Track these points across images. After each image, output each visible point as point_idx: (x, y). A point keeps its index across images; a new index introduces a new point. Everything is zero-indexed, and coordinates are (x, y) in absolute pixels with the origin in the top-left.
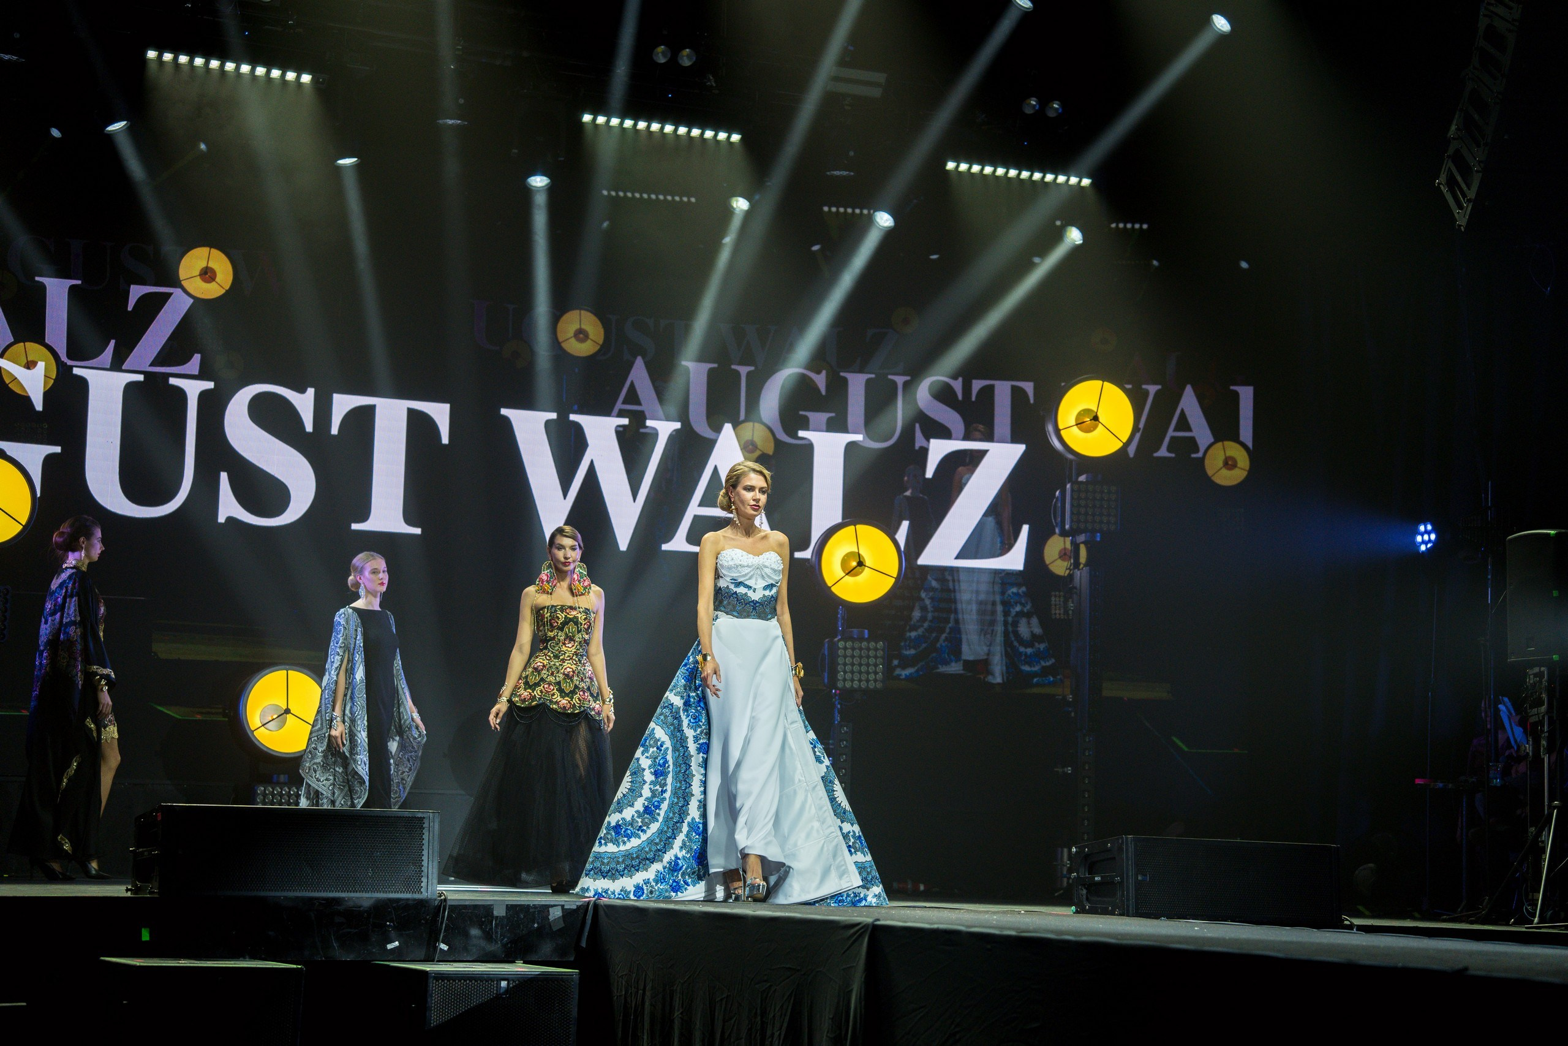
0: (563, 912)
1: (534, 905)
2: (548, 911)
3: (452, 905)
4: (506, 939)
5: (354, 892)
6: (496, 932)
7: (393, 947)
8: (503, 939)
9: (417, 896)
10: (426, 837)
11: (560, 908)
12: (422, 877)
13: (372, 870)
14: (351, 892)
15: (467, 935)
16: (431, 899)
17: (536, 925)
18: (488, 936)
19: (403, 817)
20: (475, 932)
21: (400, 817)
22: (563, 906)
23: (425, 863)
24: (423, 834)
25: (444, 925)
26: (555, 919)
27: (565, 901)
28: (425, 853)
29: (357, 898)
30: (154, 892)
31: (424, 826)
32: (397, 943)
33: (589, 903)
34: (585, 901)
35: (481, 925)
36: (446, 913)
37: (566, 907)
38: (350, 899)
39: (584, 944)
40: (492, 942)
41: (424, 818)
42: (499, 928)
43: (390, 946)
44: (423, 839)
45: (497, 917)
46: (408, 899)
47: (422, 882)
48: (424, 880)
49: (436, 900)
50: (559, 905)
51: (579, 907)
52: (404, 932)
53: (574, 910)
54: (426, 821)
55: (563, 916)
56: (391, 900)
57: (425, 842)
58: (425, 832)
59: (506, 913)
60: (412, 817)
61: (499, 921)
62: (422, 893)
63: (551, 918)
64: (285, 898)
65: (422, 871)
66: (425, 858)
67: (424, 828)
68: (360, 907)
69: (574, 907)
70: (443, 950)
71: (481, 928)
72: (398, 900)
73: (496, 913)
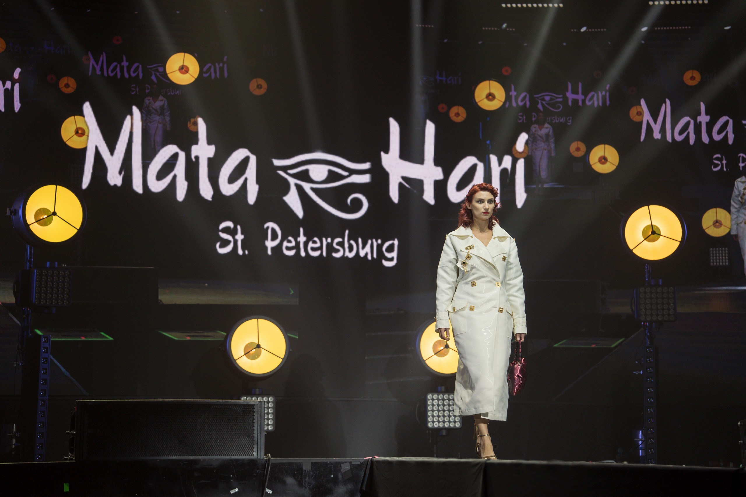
0: (351, 467)
1: (330, 462)
2: (341, 466)
3: (274, 463)
4: (312, 486)
5: (207, 455)
6: (305, 481)
7: (234, 492)
8: (309, 486)
9: (251, 457)
10: (256, 417)
11: (348, 464)
12: (254, 444)
13: (220, 441)
14: (205, 455)
15: (284, 483)
16: (260, 459)
17: (332, 476)
18: (301, 484)
19: (240, 405)
20: (290, 481)
21: (238, 405)
22: (350, 463)
23: (255, 435)
24: (254, 416)
25: (268, 477)
26: (346, 472)
27: (352, 459)
28: (255, 428)
29: (209, 459)
30: (72, 459)
31: (254, 410)
32: (237, 490)
33: (368, 460)
34: (366, 459)
35: (294, 476)
36: (269, 468)
37: (353, 463)
38: (204, 460)
39: (364, 488)
40: (303, 488)
41: (254, 405)
42: (307, 478)
43: (232, 492)
44: (254, 419)
45: (306, 470)
46: (243, 460)
47: (254, 448)
48: (255, 446)
49: (263, 459)
50: (347, 462)
51: (362, 464)
52: (242, 482)
53: (358, 465)
54: (256, 407)
55: (351, 469)
56: (232, 460)
57: (255, 421)
58: (255, 414)
59: (312, 468)
60: (246, 404)
61: (307, 473)
62: (254, 455)
63: (343, 470)
64: (161, 460)
65: (254, 441)
66: (256, 432)
67: (254, 412)
68: (211, 465)
69: (359, 463)
70: (269, 493)
71: (295, 478)
72: (237, 460)
73: (304, 468)
